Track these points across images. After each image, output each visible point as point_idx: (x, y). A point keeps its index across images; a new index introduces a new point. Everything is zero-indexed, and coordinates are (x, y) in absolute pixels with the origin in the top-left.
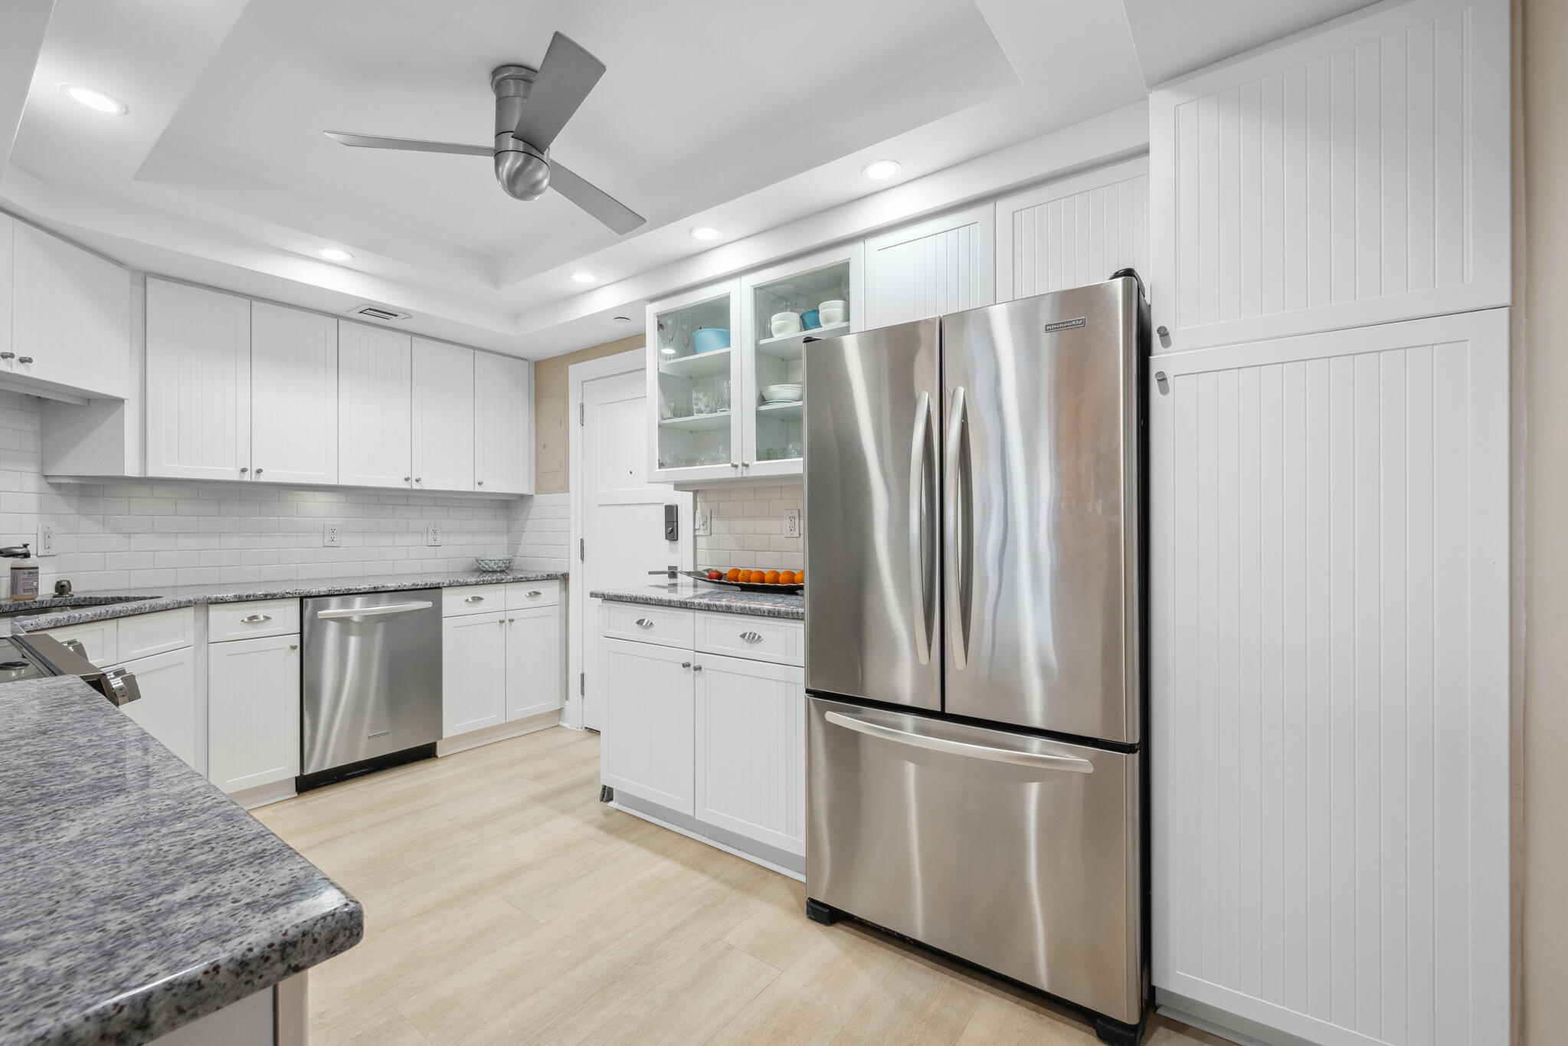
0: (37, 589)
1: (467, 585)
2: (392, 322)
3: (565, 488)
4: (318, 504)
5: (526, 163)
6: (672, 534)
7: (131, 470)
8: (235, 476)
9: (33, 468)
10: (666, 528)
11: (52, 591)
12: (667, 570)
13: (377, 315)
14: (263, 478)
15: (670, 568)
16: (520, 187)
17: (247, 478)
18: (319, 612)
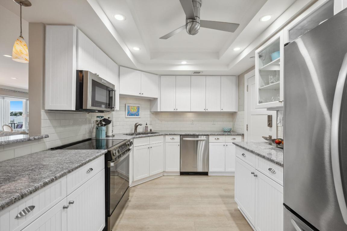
0: (148, 130)
1: (215, 135)
2: (200, 74)
3: (244, 110)
4: (190, 115)
5: (192, 24)
6: (270, 125)
7: (159, 110)
8: (173, 111)
9: (149, 110)
10: (268, 123)
11: (150, 131)
12: (268, 136)
13: (197, 73)
14: (178, 111)
15: (269, 136)
16: (192, 32)
17: (175, 111)
18: (184, 138)
